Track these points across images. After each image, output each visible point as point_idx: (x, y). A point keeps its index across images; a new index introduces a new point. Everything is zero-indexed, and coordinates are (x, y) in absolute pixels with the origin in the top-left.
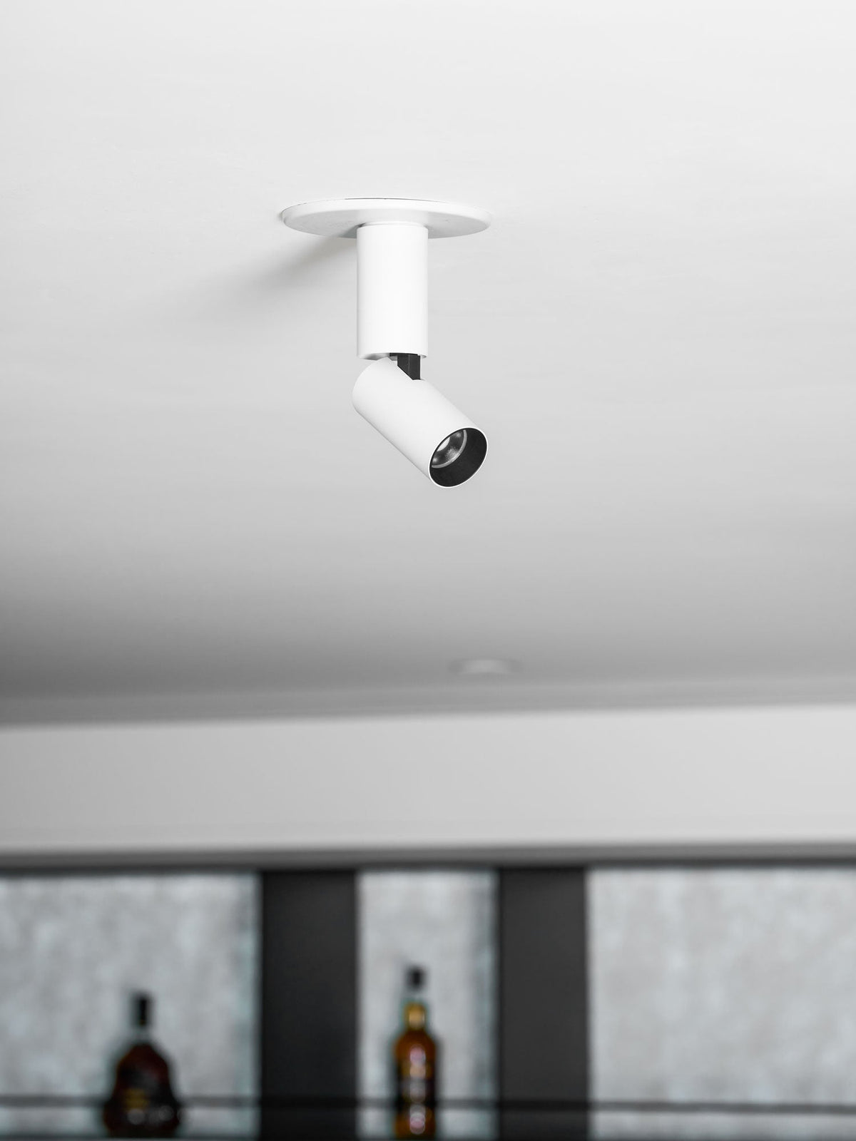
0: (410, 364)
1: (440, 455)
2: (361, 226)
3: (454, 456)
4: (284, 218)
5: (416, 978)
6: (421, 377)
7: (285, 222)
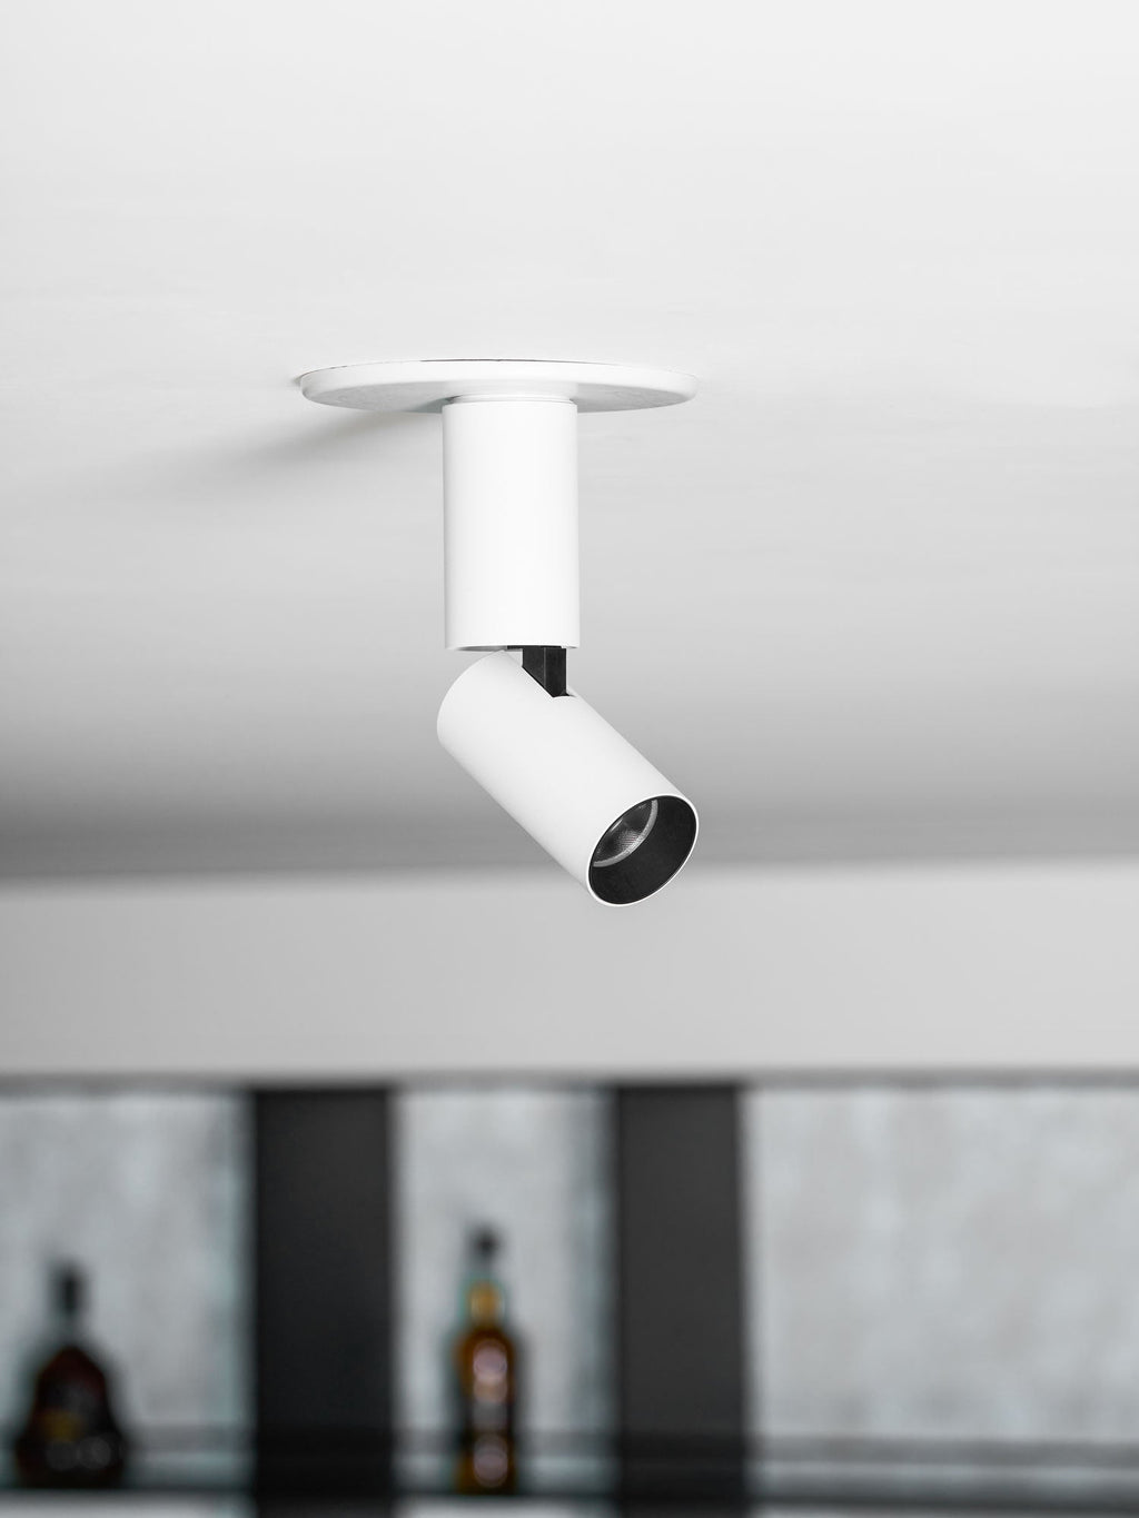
0: (547, 666)
1: (609, 843)
2: (451, 400)
3: (634, 843)
4: (306, 386)
5: (485, 1245)
6: (569, 689)
7: (304, 393)
